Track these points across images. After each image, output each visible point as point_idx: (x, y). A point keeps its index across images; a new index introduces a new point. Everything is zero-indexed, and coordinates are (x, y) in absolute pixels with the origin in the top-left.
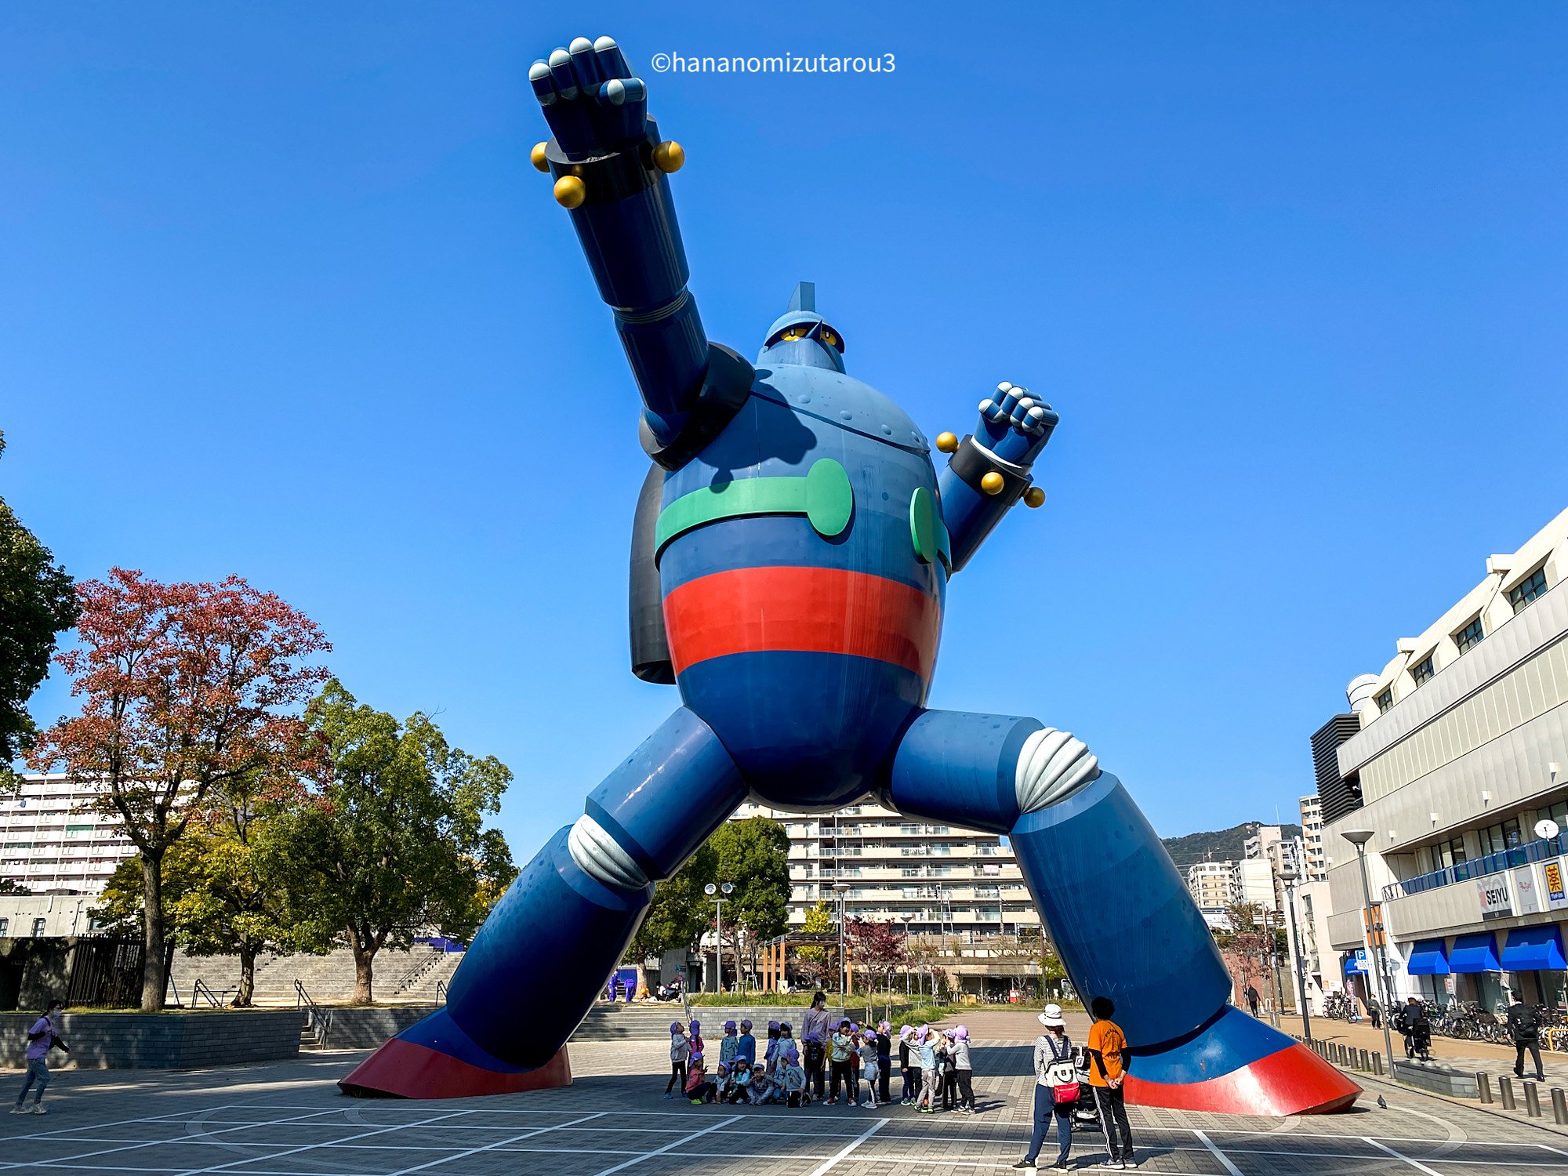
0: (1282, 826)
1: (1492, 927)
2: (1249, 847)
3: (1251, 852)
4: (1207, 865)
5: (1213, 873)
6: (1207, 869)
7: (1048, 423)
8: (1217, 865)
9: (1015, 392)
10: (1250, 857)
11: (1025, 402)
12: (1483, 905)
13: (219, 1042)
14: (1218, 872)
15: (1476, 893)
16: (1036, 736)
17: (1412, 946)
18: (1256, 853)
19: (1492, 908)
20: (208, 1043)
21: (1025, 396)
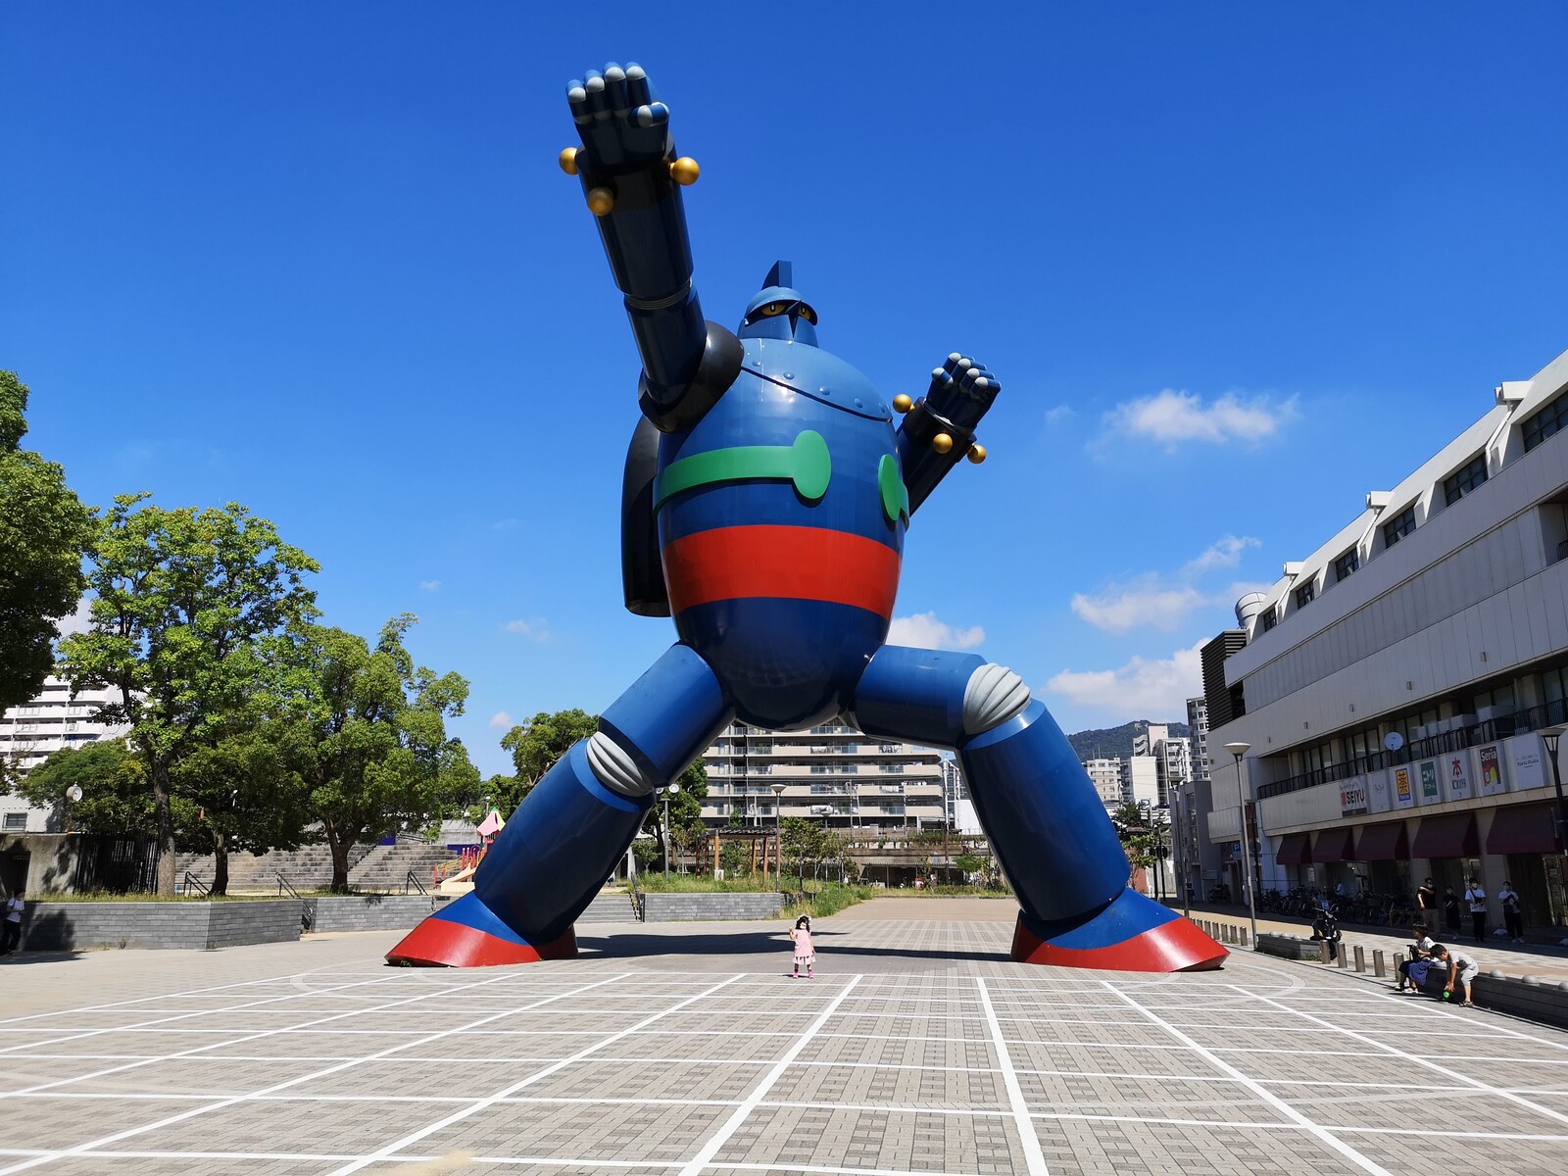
0: (1169, 725)
1: (1348, 822)
2: (1138, 745)
3: (1139, 749)
4: (1097, 762)
5: (1102, 769)
6: (1097, 765)
7: (992, 391)
8: (1106, 761)
9: (965, 362)
10: (1139, 754)
11: (973, 371)
12: (1344, 803)
13: (236, 926)
14: (1107, 768)
15: (1338, 793)
16: (980, 671)
17: (1281, 840)
18: (1143, 752)
19: (1350, 807)
20: (227, 927)
21: (973, 366)
